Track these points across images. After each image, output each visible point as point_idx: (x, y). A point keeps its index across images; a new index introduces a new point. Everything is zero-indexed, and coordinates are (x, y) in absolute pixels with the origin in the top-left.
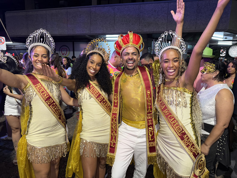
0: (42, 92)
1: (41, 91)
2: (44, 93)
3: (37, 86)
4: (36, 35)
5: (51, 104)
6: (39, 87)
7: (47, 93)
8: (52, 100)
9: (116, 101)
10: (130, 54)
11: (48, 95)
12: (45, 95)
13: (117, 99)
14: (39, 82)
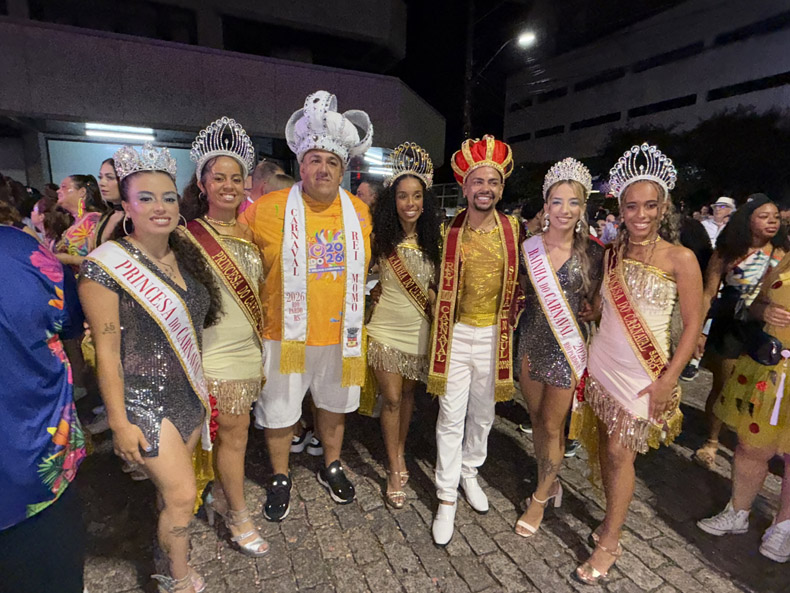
0: (230, 272)
1: (227, 269)
2: (233, 274)
3: (217, 258)
4: (214, 132)
5: (246, 297)
6: (221, 260)
7: (240, 274)
8: (249, 288)
9: (449, 279)
10: (486, 183)
11: (243, 278)
12: (236, 279)
13: (452, 274)
14: (221, 249)
